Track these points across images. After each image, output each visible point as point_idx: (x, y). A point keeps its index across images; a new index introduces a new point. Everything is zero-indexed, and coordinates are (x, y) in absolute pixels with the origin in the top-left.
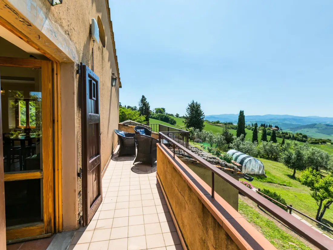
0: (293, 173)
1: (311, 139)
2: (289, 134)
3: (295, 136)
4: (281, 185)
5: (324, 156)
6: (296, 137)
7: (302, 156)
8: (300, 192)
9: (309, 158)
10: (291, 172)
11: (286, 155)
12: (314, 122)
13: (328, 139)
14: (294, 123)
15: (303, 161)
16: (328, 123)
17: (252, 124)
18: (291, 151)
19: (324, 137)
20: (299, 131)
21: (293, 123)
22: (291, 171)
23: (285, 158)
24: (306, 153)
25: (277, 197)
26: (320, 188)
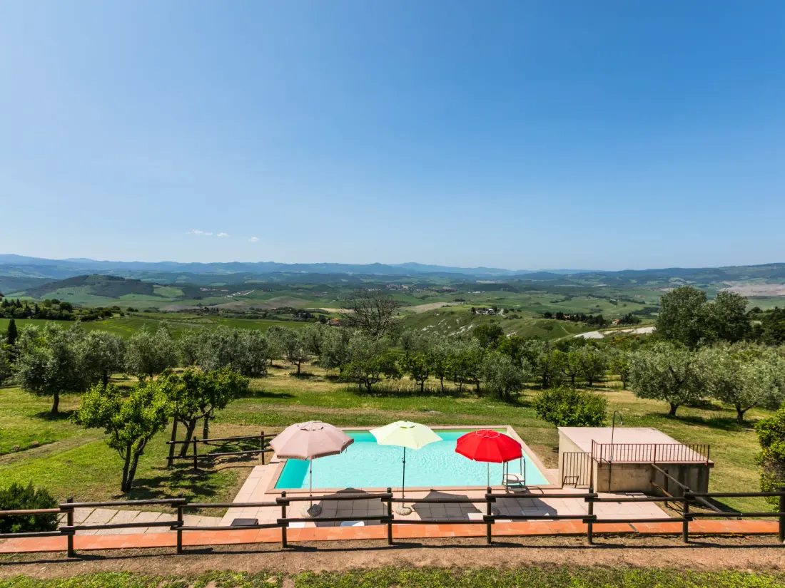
0: (52, 405)
1: (81, 311)
2: (24, 306)
3: (42, 309)
4: (24, 450)
5: (116, 344)
6: (46, 311)
7: (72, 358)
8: (79, 446)
9: (87, 357)
10: (46, 404)
11: (28, 364)
12: (82, 271)
13: (115, 307)
14: (36, 275)
15: (73, 368)
16: (111, 273)
18: (42, 350)
19: (107, 303)
20: (50, 296)
21: (31, 276)
22: (48, 401)
23: (26, 373)
24: (79, 349)
25: (23, 495)
26: (127, 420)
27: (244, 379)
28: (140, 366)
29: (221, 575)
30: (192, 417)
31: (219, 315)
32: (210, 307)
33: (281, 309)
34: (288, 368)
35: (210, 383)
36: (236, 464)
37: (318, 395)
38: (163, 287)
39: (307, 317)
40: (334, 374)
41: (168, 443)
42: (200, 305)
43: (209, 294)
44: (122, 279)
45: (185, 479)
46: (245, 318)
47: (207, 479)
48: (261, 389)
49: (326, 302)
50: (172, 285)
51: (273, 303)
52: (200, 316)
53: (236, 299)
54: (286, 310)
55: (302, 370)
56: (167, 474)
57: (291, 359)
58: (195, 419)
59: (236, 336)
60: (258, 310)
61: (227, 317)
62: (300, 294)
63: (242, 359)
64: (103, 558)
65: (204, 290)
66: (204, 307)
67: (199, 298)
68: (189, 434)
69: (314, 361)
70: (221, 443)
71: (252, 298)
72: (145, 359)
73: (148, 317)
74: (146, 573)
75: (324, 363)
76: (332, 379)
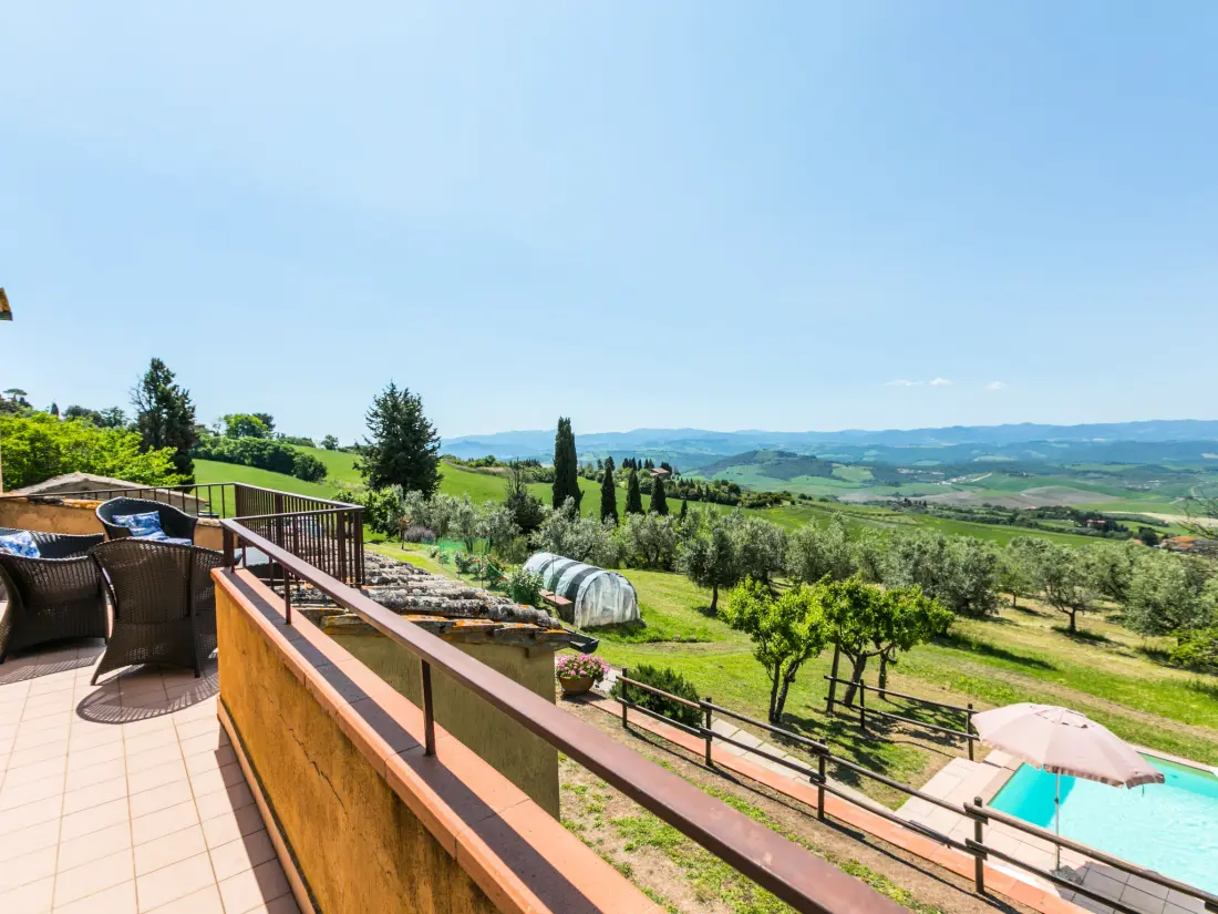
0: (711, 600)
1: (748, 495)
2: (696, 486)
3: (712, 490)
4: (684, 642)
5: (777, 538)
6: (715, 493)
7: (730, 546)
8: (731, 653)
9: (746, 548)
10: (705, 597)
11: (692, 549)
12: (753, 445)
13: (785, 492)
14: (709, 452)
15: (731, 560)
16: (781, 447)
17: (599, 462)
18: (704, 535)
19: (776, 487)
20: (720, 476)
21: (705, 453)
22: (708, 595)
23: (689, 558)
24: (738, 537)
25: (674, 683)
26: (773, 630)
27: (946, 613)
28: (804, 570)
29: (871, 876)
30: (861, 652)
31: (927, 512)
32: (912, 499)
33: (1048, 509)
34: (1050, 616)
35: (886, 605)
36: (925, 742)
37: (1113, 680)
38: (844, 467)
39: (1108, 527)
40: (1163, 647)
41: (825, 677)
42: (897, 495)
43: (911, 479)
44: (794, 455)
45: (847, 736)
46: (973, 520)
47: (876, 747)
48: (986, 641)
49: (1157, 501)
50: (856, 464)
51: (1029, 498)
52: (896, 512)
53: (958, 488)
54: (1058, 513)
55: (1079, 627)
56: (825, 721)
57: (1058, 602)
58: (865, 656)
59: (942, 545)
60: (1000, 508)
61: (940, 516)
62: (1091, 483)
63: (952, 583)
64: (737, 783)
65: (905, 471)
66: (903, 499)
67: (897, 484)
68: (857, 675)
69: (1112, 614)
70: (905, 704)
71: (987, 488)
72: (810, 562)
73: (824, 508)
74: (779, 823)
75: (1134, 620)
76: (1156, 656)
